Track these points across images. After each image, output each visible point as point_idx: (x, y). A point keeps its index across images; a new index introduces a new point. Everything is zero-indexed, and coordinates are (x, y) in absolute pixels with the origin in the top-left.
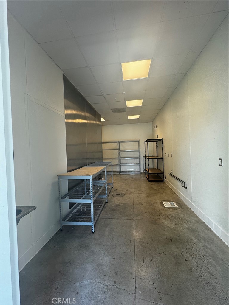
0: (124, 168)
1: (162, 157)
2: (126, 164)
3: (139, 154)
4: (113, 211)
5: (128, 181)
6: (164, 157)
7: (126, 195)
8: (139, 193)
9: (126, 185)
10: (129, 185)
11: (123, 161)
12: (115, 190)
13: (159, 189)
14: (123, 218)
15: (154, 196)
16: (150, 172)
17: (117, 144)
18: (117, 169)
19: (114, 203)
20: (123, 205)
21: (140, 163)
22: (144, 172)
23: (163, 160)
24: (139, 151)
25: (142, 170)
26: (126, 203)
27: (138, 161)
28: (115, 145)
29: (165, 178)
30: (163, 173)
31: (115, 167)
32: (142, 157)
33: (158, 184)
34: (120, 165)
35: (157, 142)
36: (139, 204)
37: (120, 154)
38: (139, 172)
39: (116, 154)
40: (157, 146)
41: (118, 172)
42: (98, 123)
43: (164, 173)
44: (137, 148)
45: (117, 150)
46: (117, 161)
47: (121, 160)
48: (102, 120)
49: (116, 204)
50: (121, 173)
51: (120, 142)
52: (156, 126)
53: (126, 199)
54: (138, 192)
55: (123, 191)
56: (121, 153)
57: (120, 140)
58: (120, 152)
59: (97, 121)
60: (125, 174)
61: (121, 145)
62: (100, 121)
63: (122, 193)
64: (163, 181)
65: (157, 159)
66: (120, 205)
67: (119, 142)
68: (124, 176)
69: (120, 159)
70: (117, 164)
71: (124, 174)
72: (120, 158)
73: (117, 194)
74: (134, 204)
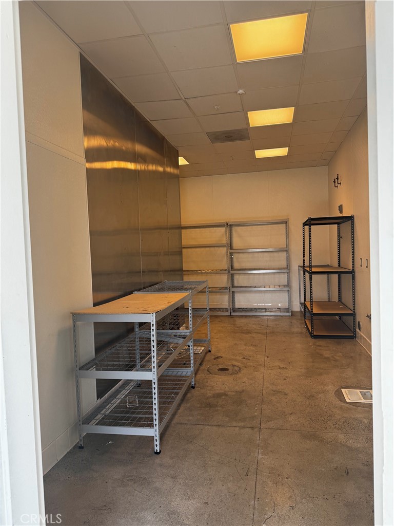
0: (242, 301)
1: (351, 268)
2: (251, 287)
3: (288, 260)
4: (207, 409)
5: (254, 335)
6: (356, 270)
7: (245, 371)
8: (280, 368)
9: (246, 345)
10: (255, 346)
11: (240, 280)
12: (215, 359)
13: (337, 358)
14: (234, 424)
15: (321, 374)
16: (315, 311)
17: (223, 230)
18: (223, 301)
19: (211, 390)
20: (234, 393)
21: (288, 285)
22: (301, 311)
23: (354, 278)
24: (286, 250)
25: (297, 307)
26: (243, 391)
27: (283, 279)
28: (219, 234)
29: (360, 329)
30: (353, 315)
31: (217, 297)
32: (297, 268)
34: (232, 289)
35: (338, 224)
36: (276, 392)
37: (232, 259)
39: (220, 258)
40: (339, 237)
41: (226, 310)
42: (169, 170)
43: (355, 315)
44: (282, 243)
45: (225, 249)
46: (223, 280)
47: (236, 277)
48: (182, 161)
49: (217, 392)
50: (234, 313)
51: (231, 226)
53: (245, 379)
54: (277, 363)
55: (236, 360)
56: (235, 257)
57: (232, 219)
58: (231, 254)
59: (168, 166)
60: (246, 316)
61: (234, 234)
62: (176, 165)
63: (234, 366)
64: (353, 337)
65: (339, 273)
66: (227, 395)
67: (230, 226)
68: (243, 321)
69: (232, 272)
70: (222, 288)
71: (242, 317)
72: (232, 270)
73: (220, 367)
74: (264, 392)
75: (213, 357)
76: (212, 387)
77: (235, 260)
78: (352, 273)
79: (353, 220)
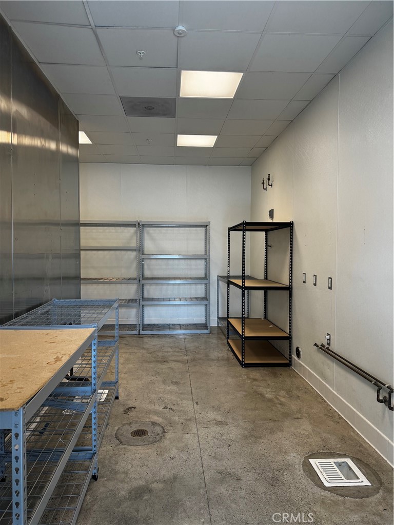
0: (153, 315)
1: (288, 284)
2: (164, 300)
3: (207, 267)
5: (173, 365)
6: (294, 285)
7: (170, 435)
8: (218, 423)
9: (164, 382)
10: (176, 383)
11: (152, 291)
12: (125, 411)
13: (283, 399)
15: (272, 432)
16: (248, 334)
17: (132, 230)
18: (130, 316)
19: (123, 481)
20: (161, 486)
21: (206, 298)
22: (218, 327)
23: (291, 295)
24: (206, 258)
25: (214, 323)
26: (175, 478)
27: (199, 290)
28: (126, 236)
29: (298, 355)
30: (289, 338)
31: (122, 311)
32: (216, 278)
33: (275, 375)
34: (141, 302)
35: (267, 231)
36: (225, 476)
37: (143, 265)
38: (205, 326)
39: (127, 265)
40: (267, 246)
41: (132, 327)
42: (64, 148)
43: (291, 338)
44: (200, 249)
45: (135, 253)
46: (130, 291)
47: (146, 288)
48: (83, 138)
49: (135, 484)
50: (143, 331)
51: (143, 226)
52: (269, 179)
53: (174, 452)
54: (213, 415)
55: (156, 413)
56: (146, 263)
57: (144, 218)
58: (143, 260)
59: (63, 142)
60: (158, 336)
61: (146, 236)
62: (74, 142)
63: (154, 424)
64: (288, 365)
65: (266, 289)
66: (150, 491)
67: (140, 226)
68: (155, 342)
69: (143, 282)
70: (129, 300)
71: (153, 336)
72: (141, 280)
73: (135, 428)
74: (207, 477)
75: (122, 409)
76: (126, 473)
77: (146, 267)
78: (289, 289)
79: (292, 227)
